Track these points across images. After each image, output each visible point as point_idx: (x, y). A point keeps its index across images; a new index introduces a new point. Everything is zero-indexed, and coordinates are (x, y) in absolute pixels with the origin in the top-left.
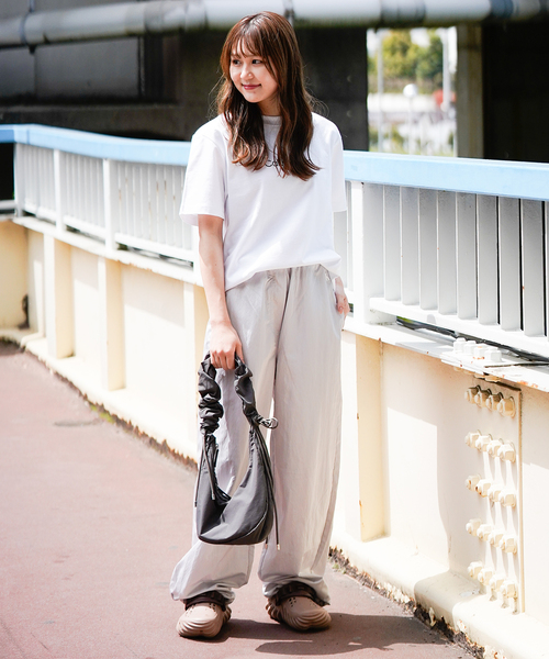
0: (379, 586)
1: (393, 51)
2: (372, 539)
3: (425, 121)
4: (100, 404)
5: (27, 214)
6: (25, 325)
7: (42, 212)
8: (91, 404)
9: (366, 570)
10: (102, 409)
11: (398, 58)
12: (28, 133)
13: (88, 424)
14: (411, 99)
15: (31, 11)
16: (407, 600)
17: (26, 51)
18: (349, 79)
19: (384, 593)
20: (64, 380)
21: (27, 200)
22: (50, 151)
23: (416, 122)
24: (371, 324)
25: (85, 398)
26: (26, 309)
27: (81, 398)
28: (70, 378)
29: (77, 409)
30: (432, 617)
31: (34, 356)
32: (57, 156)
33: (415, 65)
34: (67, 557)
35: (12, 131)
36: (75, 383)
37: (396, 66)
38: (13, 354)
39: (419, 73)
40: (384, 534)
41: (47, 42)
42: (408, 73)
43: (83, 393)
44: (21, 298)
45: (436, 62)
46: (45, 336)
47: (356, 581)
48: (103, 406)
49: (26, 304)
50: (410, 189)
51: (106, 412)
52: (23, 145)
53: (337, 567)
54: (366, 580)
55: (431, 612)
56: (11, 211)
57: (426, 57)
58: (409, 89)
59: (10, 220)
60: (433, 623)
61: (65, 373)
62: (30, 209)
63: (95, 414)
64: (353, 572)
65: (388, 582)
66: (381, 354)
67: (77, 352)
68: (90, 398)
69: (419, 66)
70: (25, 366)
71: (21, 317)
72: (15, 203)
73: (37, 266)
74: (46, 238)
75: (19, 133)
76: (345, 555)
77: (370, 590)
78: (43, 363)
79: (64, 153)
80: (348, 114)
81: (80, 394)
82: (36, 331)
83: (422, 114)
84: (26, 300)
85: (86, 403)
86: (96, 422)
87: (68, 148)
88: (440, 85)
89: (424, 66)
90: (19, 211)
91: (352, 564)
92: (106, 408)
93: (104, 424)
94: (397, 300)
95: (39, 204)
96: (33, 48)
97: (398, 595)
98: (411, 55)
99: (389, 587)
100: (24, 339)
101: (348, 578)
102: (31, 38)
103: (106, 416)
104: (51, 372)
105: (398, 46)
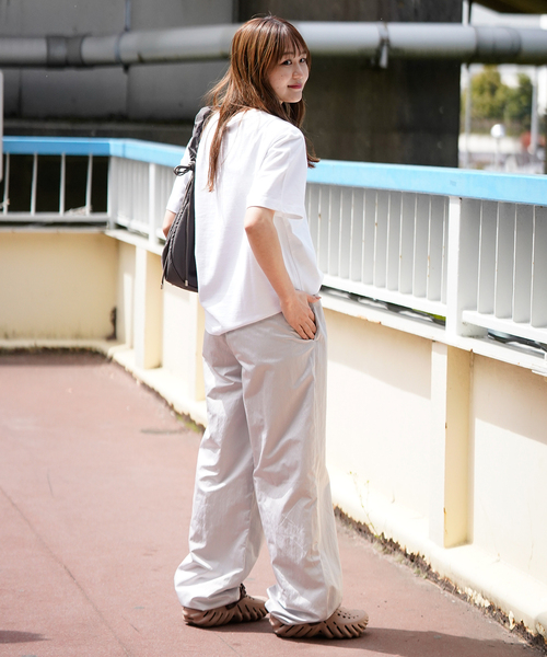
0: (460, 591)
1: (482, 91)
2: (455, 545)
3: (511, 163)
4: (186, 413)
5: (120, 227)
6: (113, 337)
7: (134, 225)
8: (177, 413)
9: (448, 575)
10: (188, 418)
11: (487, 98)
12: (124, 147)
13: (175, 432)
14: (498, 139)
15: (127, 30)
16: (487, 604)
17: (120, 70)
18: (441, 110)
19: (464, 597)
20: (151, 390)
21: (120, 213)
22: (146, 164)
23: (502, 164)
24: (463, 336)
25: (172, 407)
26: (114, 321)
27: (167, 409)
28: (157, 388)
29: (162, 418)
30: (511, 621)
31: (121, 367)
32: (152, 169)
33: (503, 106)
34: (155, 551)
35: (108, 144)
36: (162, 393)
37: (484, 106)
38: (100, 363)
39: (507, 114)
40: (466, 541)
41: (141, 61)
42: (496, 114)
43: (170, 403)
44: (109, 310)
45: (525, 103)
46: (132, 347)
47: (437, 586)
48: (189, 416)
49: (114, 316)
50: (509, 205)
51: (192, 422)
52: (118, 158)
53: (419, 573)
54: (447, 585)
55: (511, 616)
56: (103, 224)
57: (516, 98)
58: (497, 129)
59: (103, 233)
60: (512, 626)
61: (152, 383)
62: (122, 221)
63: (181, 424)
64: (434, 577)
65: (470, 586)
66: (471, 366)
67: (165, 363)
68: (177, 408)
69: (507, 107)
70: (112, 376)
71: (109, 329)
72: (109, 215)
73: (127, 279)
74: (138, 250)
75: (116, 146)
76: (427, 560)
77: (451, 595)
78: (130, 374)
79: (160, 167)
80: (439, 145)
81: (167, 403)
82: (123, 342)
83: (508, 156)
84: (114, 313)
85: (172, 414)
86: (182, 430)
87: (164, 161)
88: (528, 128)
89: (512, 108)
90: (112, 224)
91: (434, 570)
92: (193, 417)
93: (190, 434)
94: (489, 313)
95: (131, 217)
96: (127, 66)
97: (479, 600)
98: (500, 95)
99: (469, 592)
100: (112, 350)
101: (430, 583)
102: (126, 57)
103: (192, 427)
104: (138, 383)
105: (487, 86)
